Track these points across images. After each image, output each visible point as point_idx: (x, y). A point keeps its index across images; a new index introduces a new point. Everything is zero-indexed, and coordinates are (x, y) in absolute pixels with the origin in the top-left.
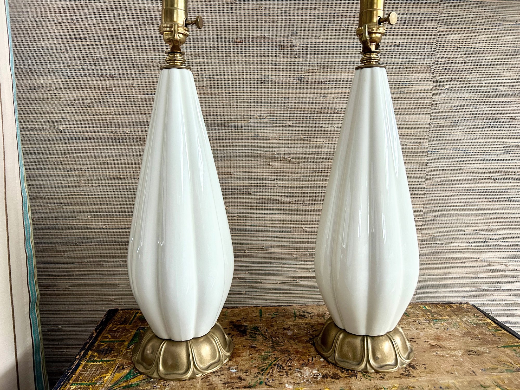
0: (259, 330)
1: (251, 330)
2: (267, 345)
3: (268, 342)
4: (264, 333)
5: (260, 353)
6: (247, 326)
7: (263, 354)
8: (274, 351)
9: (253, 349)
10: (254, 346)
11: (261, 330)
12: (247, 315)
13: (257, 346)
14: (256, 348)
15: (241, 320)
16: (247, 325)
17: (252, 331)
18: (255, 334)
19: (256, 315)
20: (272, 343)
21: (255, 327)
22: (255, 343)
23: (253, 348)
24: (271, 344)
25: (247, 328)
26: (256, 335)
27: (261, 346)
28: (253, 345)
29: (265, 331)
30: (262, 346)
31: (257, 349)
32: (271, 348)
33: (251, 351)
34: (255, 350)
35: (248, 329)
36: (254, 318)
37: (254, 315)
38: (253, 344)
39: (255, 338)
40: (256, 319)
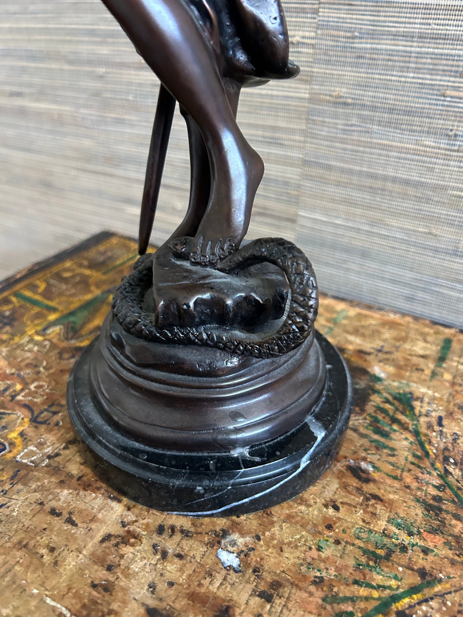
0: (412, 408)
1: (387, 401)
2: (414, 485)
3: (426, 477)
4: (423, 429)
5: (374, 514)
6: (379, 379)
7: (382, 524)
8: (433, 531)
9: (354, 482)
10: (365, 471)
11: (420, 415)
12: (398, 344)
13: (376, 476)
14: (368, 480)
15: (369, 354)
16: (382, 375)
17: (387, 406)
18: (395, 420)
19: (428, 352)
20: (438, 488)
21: (405, 394)
22: (374, 458)
23: (359, 478)
24: (434, 492)
25: (378, 386)
26: (395, 427)
27: (389, 481)
28: (363, 465)
29: (434, 421)
30: (397, 484)
31: (370, 488)
32: (428, 508)
33: (345, 487)
34: (359, 490)
35: (378, 392)
36: (415, 360)
37: (419, 347)
38: (364, 459)
39: (386, 435)
40: (422, 366)
